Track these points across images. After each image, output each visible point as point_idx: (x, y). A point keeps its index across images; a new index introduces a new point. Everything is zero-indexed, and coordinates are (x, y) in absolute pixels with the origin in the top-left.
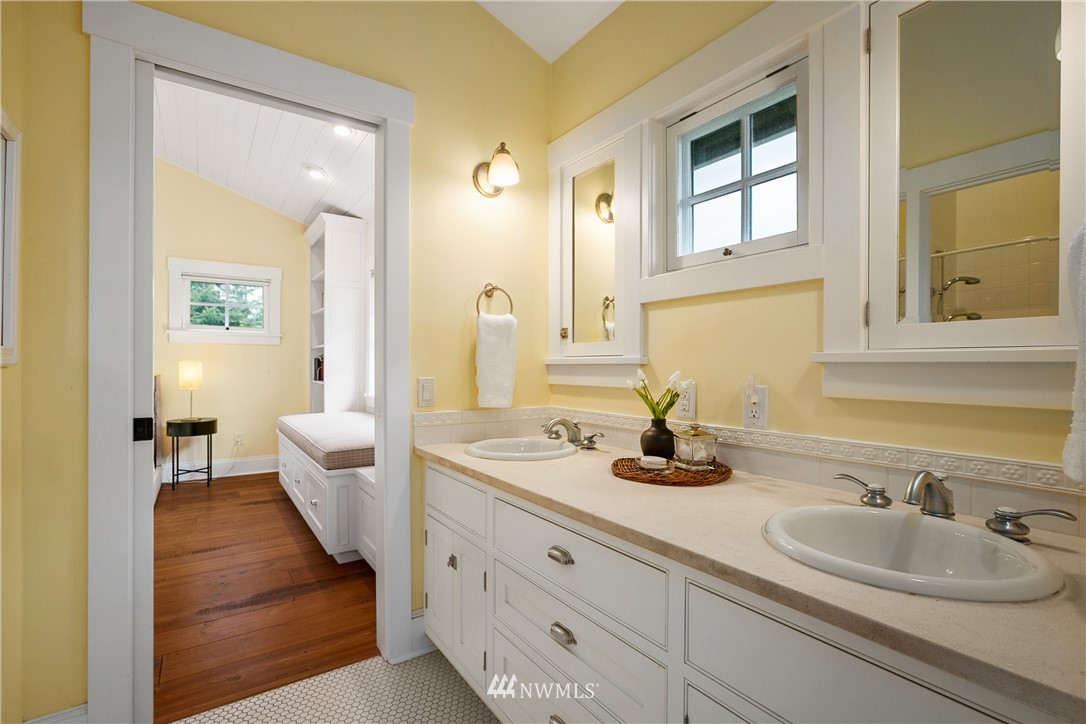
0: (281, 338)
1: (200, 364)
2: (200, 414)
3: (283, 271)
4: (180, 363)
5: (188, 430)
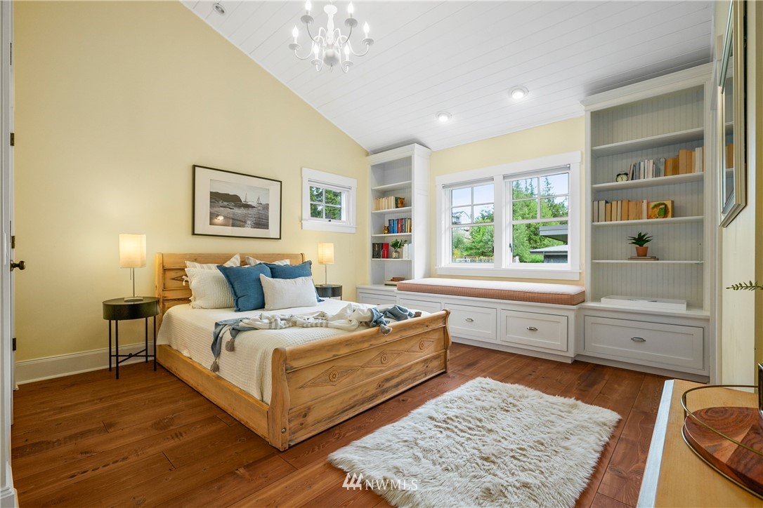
0: (356, 228)
1: (333, 245)
4: (319, 244)
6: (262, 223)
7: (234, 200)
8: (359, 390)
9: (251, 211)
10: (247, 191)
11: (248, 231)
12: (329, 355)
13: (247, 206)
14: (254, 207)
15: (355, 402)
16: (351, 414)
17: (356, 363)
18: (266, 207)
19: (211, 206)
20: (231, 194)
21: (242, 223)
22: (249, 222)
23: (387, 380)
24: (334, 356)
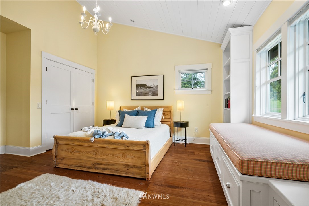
0: (212, 91)
1: (184, 102)
2: (183, 120)
3: (212, 64)
4: (177, 101)
5: (179, 125)
6: (155, 94)
7: (144, 86)
8: (83, 161)
9: (151, 89)
10: (149, 82)
11: (150, 97)
12: (71, 143)
13: (149, 88)
14: (152, 88)
15: (81, 165)
16: (79, 169)
17: (83, 149)
18: (157, 87)
19: (137, 89)
20: (143, 84)
21: (147, 94)
22: (150, 94)
23: (98, 164)
24: (73, 144)
